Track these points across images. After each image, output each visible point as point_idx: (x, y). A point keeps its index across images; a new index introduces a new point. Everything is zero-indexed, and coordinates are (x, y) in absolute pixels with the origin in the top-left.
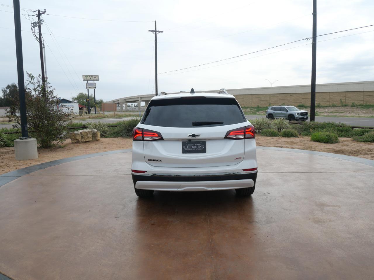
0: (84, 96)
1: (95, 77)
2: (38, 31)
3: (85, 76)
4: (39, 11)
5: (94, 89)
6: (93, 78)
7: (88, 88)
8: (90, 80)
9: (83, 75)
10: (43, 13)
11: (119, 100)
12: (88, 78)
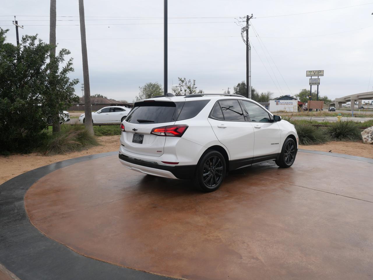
0: (307, 93)
1: (320, 72)
2: (246, 35)
3: (309, 72)
4: (248, 16)
5: (318, 85)
6: (318, 74)
7: (311, 84)
8: (315, 75)
9: (307, 71)
10: (251, 18)
11: (350, 97)
12: (313, 73)
